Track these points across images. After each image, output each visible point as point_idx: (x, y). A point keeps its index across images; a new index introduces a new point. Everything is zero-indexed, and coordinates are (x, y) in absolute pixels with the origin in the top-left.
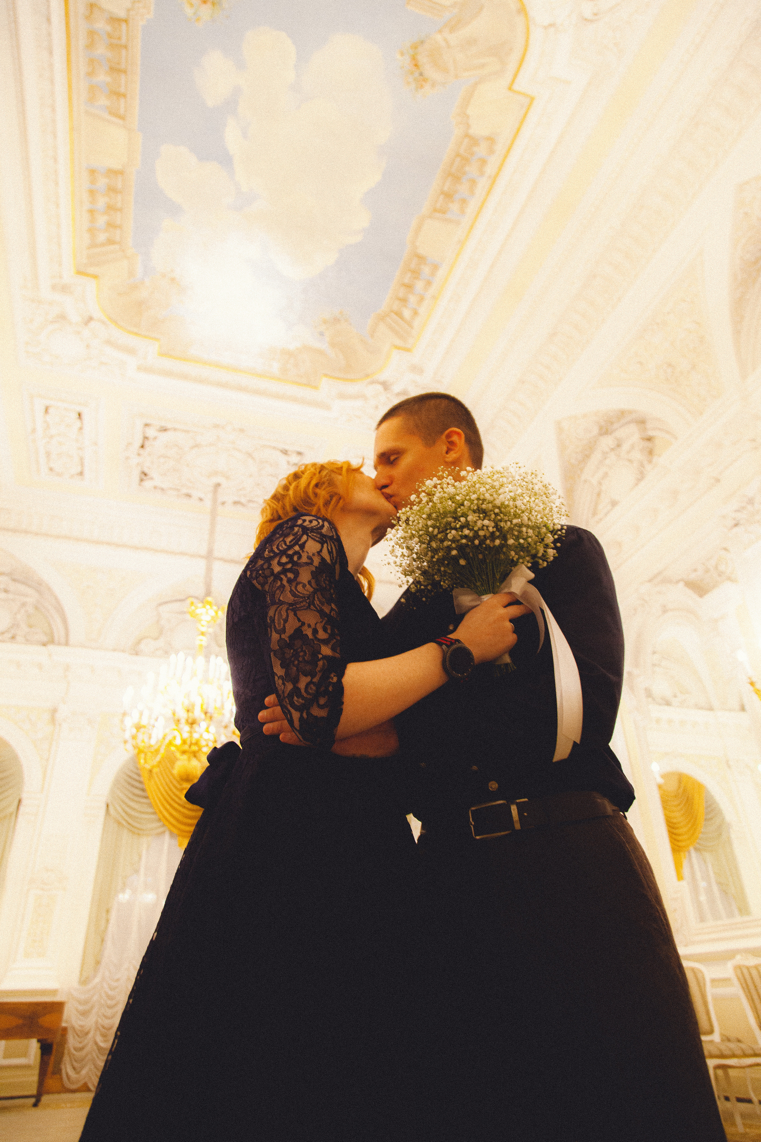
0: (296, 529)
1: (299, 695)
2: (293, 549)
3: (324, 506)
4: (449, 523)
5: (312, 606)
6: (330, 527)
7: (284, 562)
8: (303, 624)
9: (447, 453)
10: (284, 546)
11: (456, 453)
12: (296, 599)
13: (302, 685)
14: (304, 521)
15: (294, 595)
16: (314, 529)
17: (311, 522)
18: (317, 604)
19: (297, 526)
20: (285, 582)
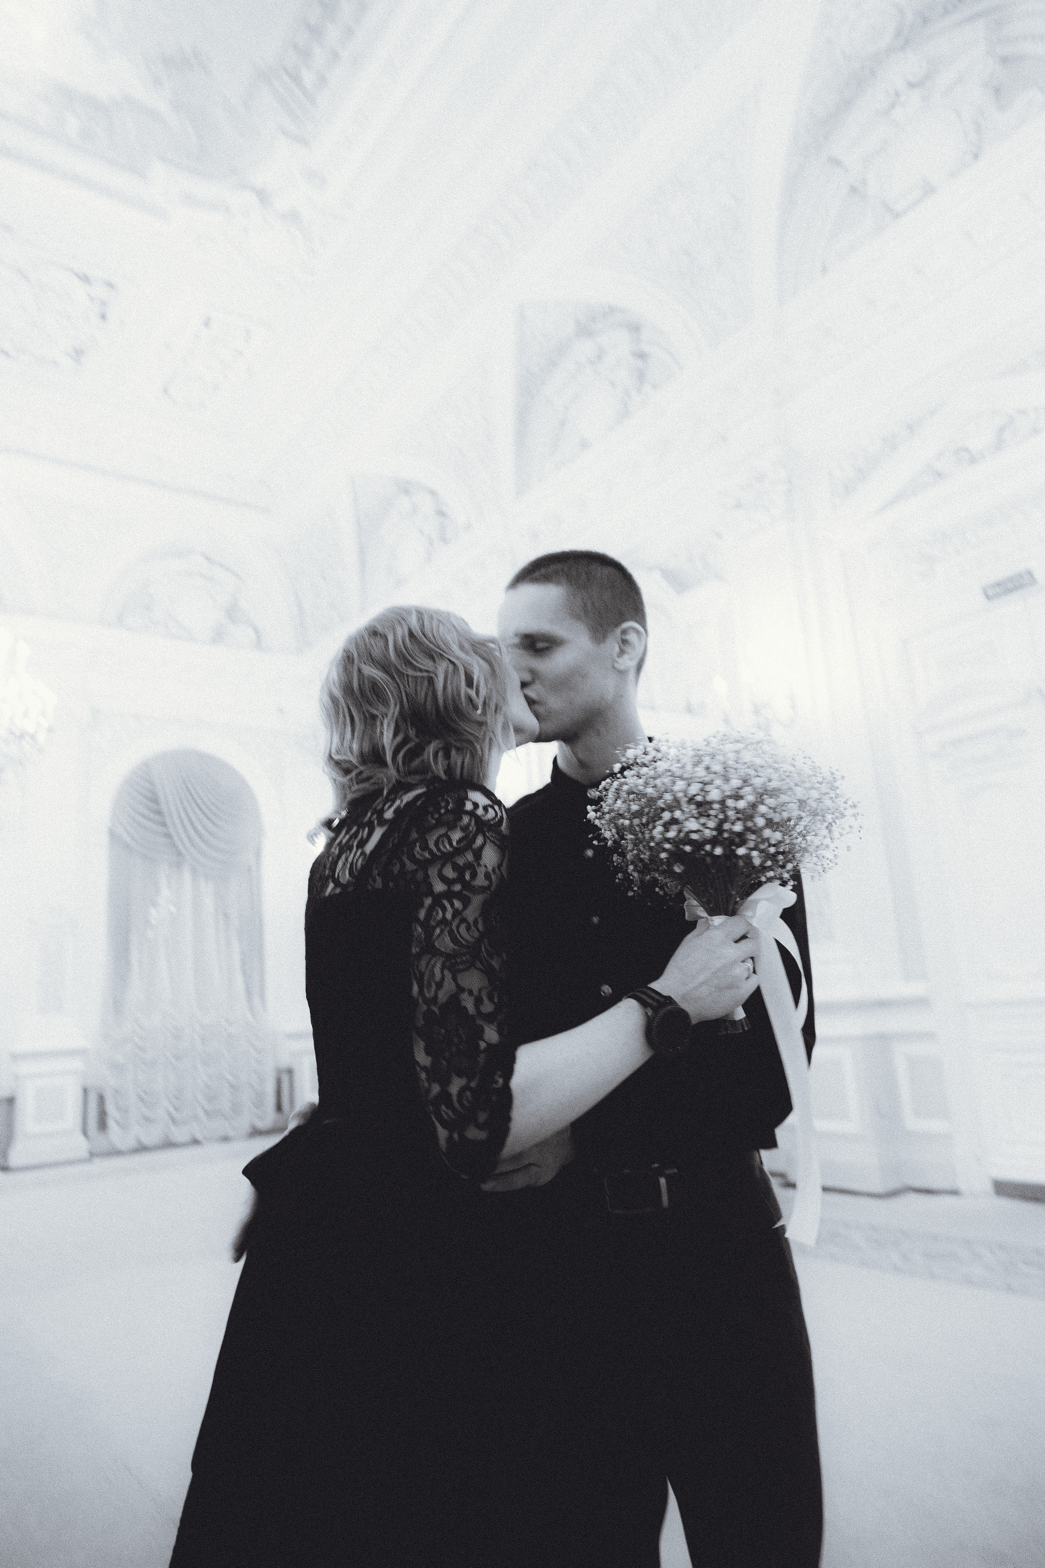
0: (466, 819)
1: (450, 1105)
2: (464, 857)
5: (477, 962)
8: (463, 990)
9: (619, 656)
10: (448, 846)
11: (630, 659)
12: (456, 948)
13: (454, 1089)
14: (476, 806)
15: (454, 940)
17: (485, 808)
18: (485, 956)
19: (466, 812)
20: (449, 916)
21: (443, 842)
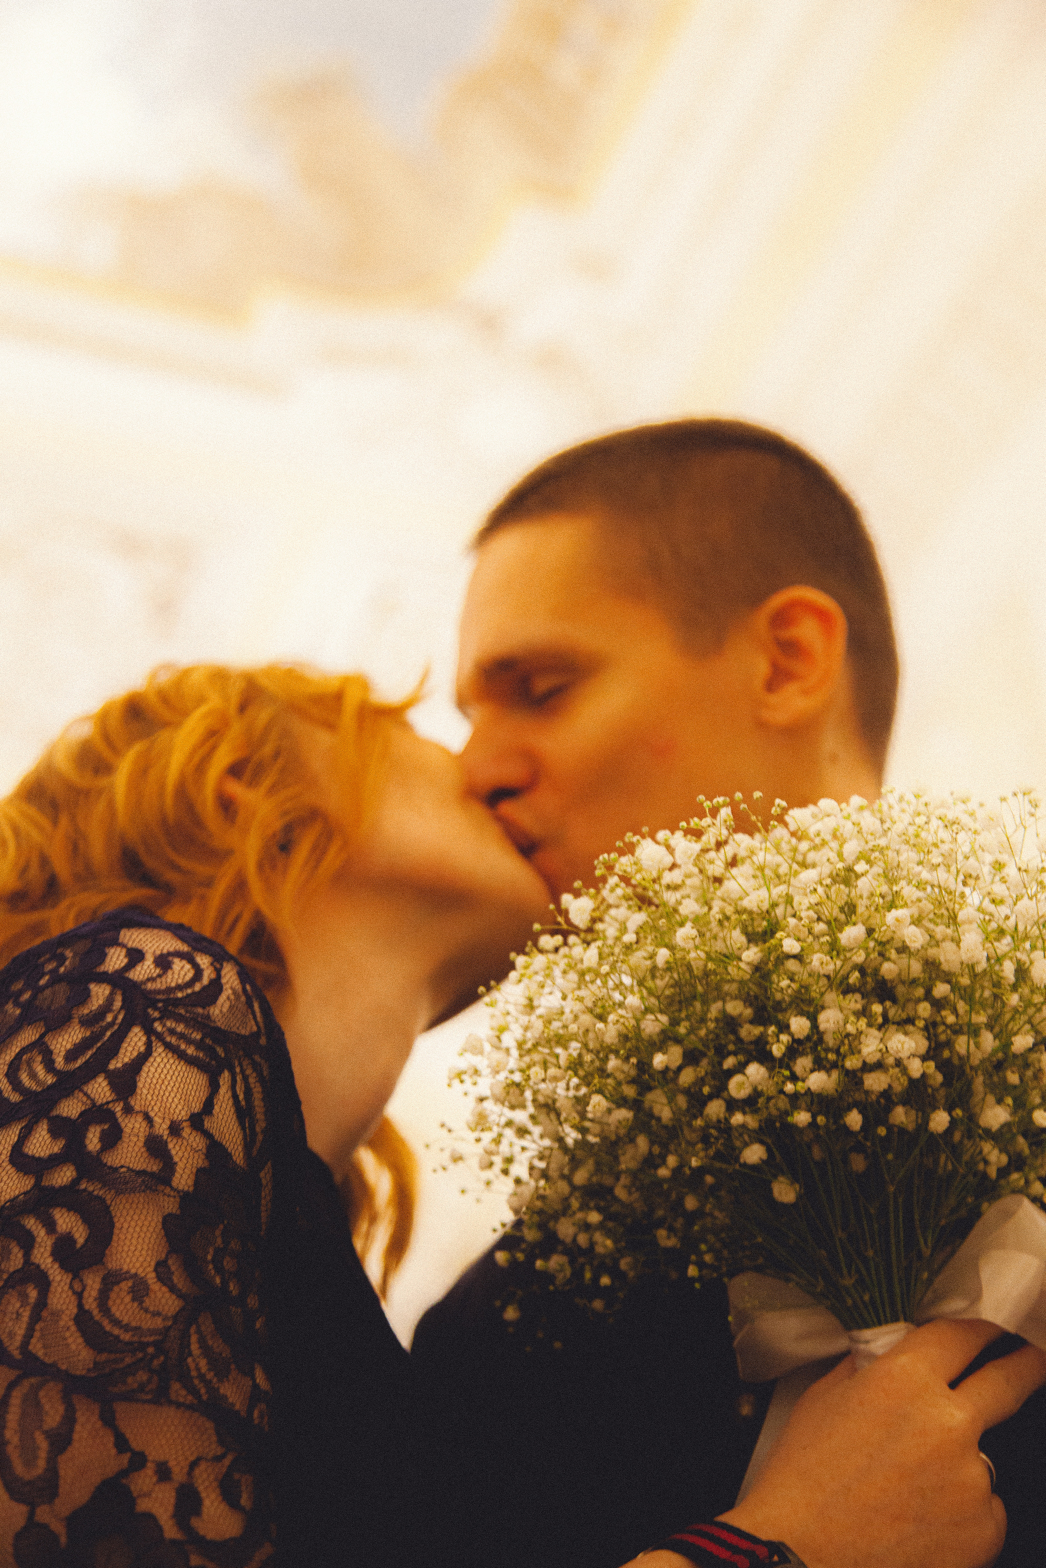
0: (99, 993)
2: (86, 1094)
3: (260, 866)
4: (730, 1023)
5: (176, 1386)
6: (244, 990)
7: (42, 1154)
8: (139, 1461)
9: (771, 685)
10: (40, 1070)
11: (806, 692)
12: (104, 1357)
14: (136, 956)
16: (177, 1002)
17: (163, 962)
18: (198, 1369)
19: (104, 978)
20: (43, 1256)
21: (29, 1063)
